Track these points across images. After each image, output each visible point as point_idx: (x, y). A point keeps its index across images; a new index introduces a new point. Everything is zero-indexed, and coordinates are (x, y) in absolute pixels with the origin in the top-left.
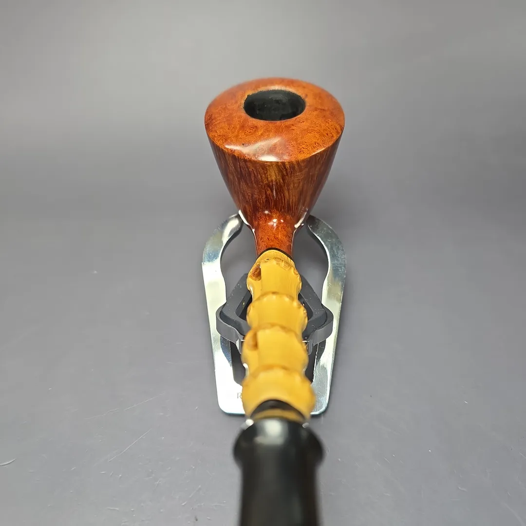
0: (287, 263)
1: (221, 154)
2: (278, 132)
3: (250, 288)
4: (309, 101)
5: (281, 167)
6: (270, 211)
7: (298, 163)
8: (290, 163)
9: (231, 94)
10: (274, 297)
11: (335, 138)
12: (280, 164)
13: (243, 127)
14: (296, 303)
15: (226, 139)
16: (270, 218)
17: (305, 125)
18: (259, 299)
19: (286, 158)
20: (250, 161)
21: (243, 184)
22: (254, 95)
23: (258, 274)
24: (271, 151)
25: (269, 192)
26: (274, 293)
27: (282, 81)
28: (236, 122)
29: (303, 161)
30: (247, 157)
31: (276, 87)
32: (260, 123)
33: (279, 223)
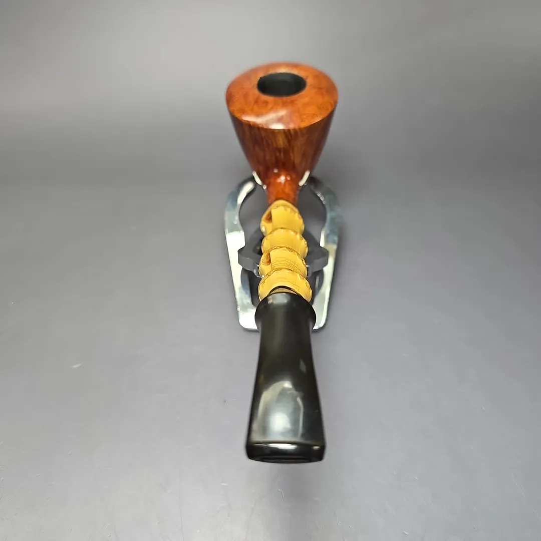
0: (292, 209)
1: (239, 125)
2: (285, 105)
3: (263, 229)
4: (310, 81)
5: (287, 133)
6: (279, 171)
7: (300, 129)
8: (294, 130)
9: (246, 76)
10: (282, 230)
11: (330, 110)
12: (286, 131)
13: (256, 102)
14: (298, 236)
15: (244, 112)
16: (278, 175)
17: (306, 100)
18: (271, 233)
19: (291, 126)
20: (263, 129)
21: (257, 149)
22: (264, 77)
23: (270, 218)
24: (280, 120)
25: (278, 154)
26: (282, 228)
27: (287, 65)
28: (251, 99)
29: (305, 128)
30: (260, 126)
31: (283, 70)
32: (270, 99)
33: (286, 180)
